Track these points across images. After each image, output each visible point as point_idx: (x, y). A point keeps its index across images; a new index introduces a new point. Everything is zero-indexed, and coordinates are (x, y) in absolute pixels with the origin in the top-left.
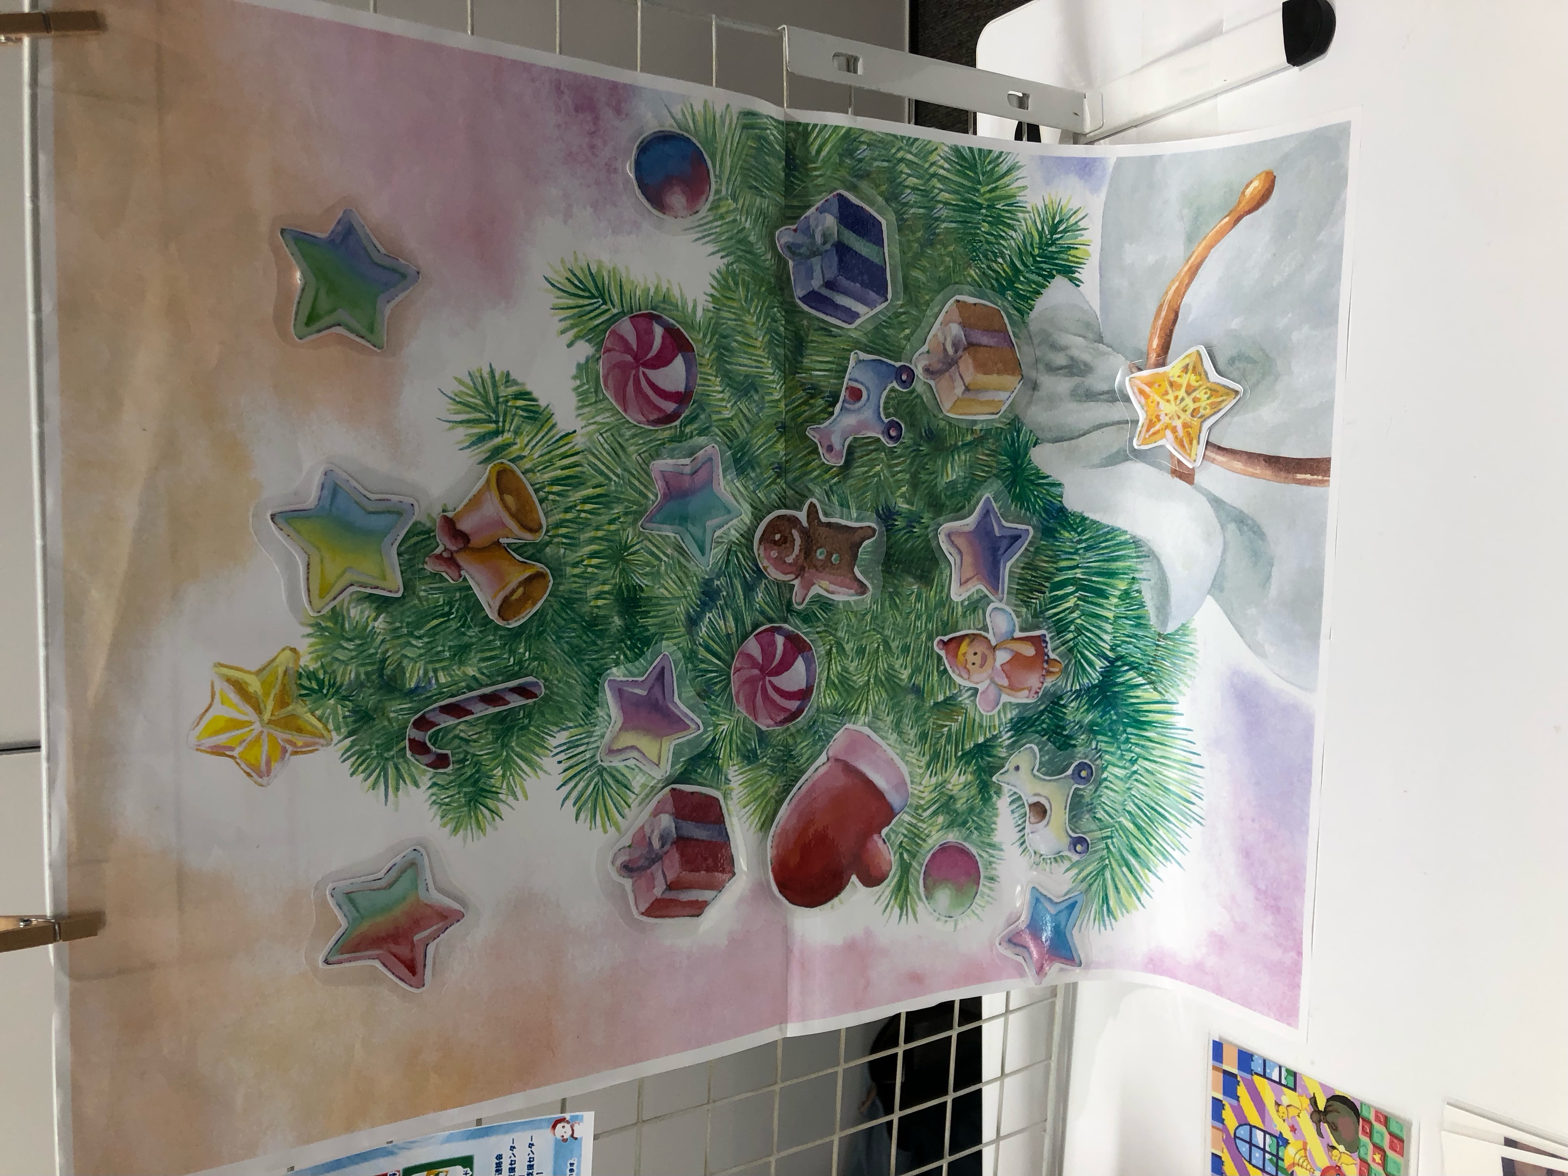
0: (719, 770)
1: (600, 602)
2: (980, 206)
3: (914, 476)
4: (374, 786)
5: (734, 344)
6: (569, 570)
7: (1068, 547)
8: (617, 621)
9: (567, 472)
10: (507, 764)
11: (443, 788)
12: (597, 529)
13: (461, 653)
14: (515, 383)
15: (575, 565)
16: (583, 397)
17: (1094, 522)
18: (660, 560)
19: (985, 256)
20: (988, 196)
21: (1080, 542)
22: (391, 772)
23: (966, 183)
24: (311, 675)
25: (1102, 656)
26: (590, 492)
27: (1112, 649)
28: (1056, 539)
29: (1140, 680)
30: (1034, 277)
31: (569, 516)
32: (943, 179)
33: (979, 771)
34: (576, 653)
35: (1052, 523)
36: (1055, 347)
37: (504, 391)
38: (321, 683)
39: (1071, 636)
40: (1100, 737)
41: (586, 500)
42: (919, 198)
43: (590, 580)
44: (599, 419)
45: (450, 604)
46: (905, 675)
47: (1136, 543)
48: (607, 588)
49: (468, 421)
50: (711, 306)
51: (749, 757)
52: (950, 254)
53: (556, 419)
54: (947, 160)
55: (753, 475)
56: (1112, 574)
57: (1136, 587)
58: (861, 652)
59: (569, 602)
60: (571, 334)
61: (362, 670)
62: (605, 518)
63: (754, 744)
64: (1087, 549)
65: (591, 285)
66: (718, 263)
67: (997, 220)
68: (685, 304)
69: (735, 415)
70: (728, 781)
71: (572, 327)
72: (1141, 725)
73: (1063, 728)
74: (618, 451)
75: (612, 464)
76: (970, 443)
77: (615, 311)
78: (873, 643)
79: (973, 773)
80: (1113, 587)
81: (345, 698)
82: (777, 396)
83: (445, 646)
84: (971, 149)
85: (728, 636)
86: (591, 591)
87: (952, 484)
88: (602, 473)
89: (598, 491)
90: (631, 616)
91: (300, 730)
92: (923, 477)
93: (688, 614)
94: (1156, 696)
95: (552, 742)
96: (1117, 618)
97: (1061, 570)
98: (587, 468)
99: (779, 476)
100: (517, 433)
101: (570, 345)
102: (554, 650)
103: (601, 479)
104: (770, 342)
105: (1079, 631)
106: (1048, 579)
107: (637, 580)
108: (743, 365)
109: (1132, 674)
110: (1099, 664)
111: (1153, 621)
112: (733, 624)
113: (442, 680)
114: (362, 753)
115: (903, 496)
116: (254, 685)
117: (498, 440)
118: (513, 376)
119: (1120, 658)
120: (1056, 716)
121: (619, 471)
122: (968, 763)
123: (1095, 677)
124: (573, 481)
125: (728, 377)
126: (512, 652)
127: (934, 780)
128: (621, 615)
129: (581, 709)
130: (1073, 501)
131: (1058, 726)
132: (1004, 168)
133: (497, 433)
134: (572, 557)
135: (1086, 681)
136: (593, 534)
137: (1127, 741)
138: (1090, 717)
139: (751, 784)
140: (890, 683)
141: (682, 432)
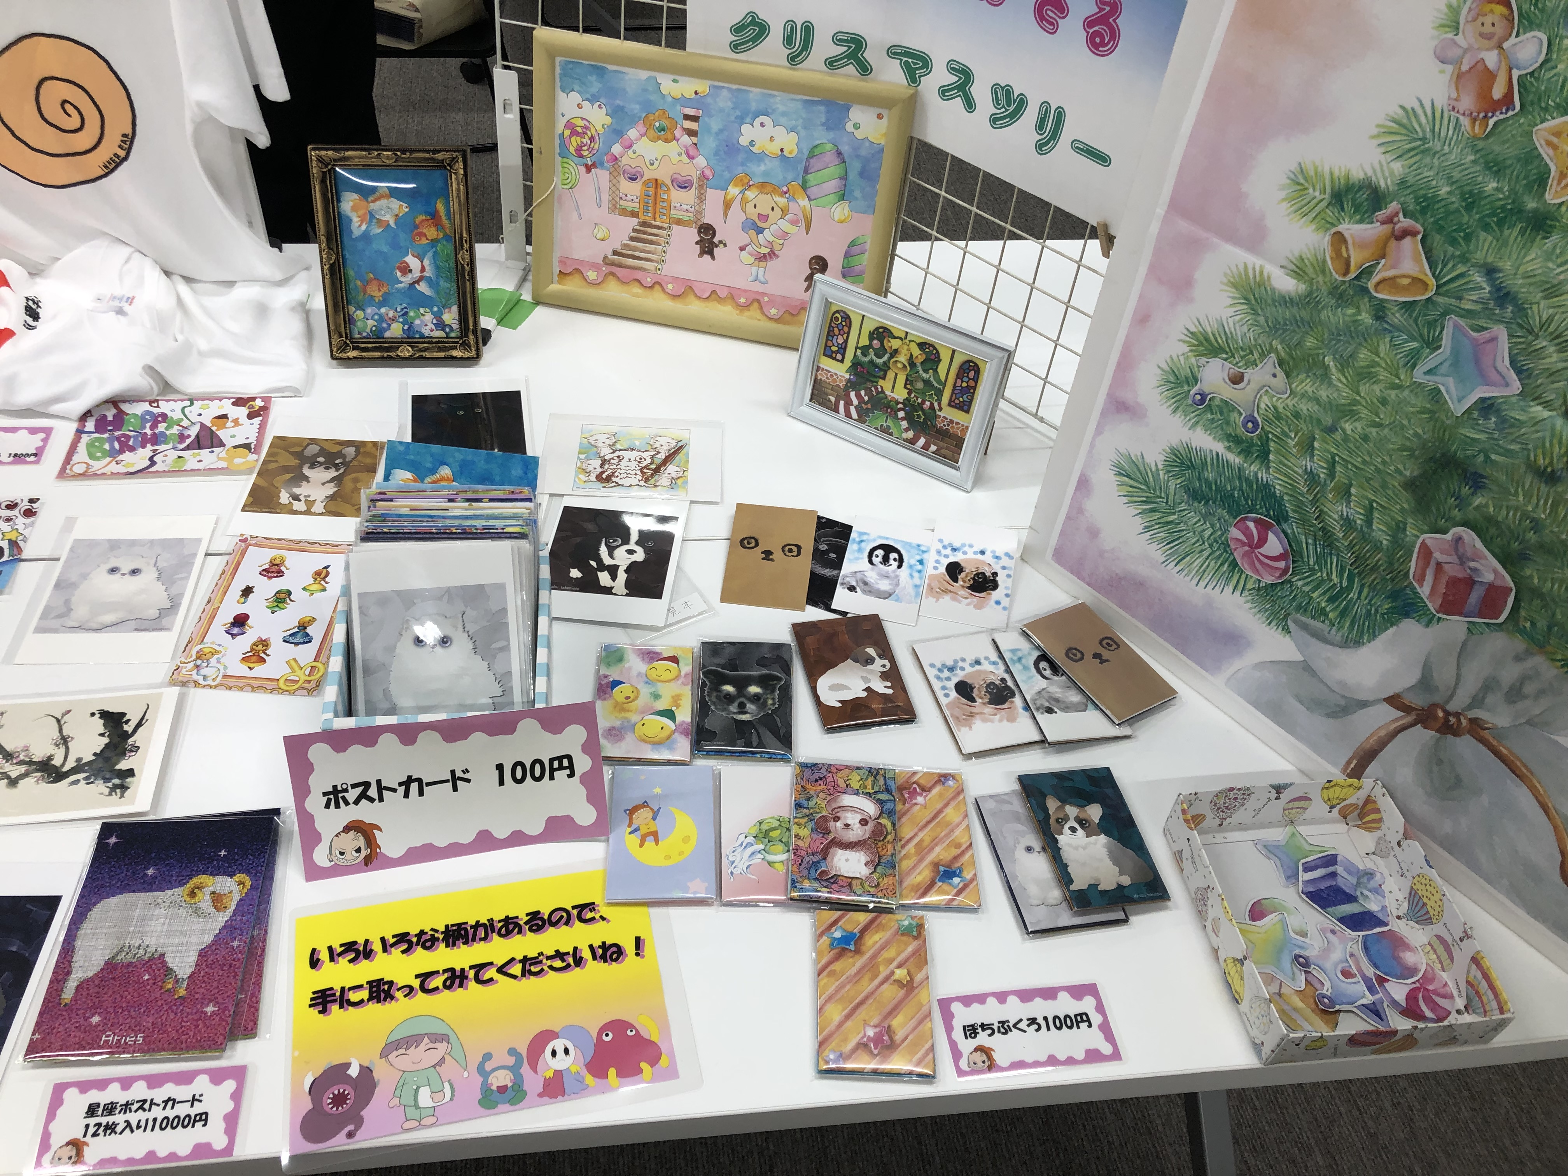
8: (1532, 205)
17: (1384, 631)
21: (1377, 611)
35: (1400, 602)
46: (1347, 427)
47: (1357, 643)
56: (1343, 615)
57: (1327, 622)
58: (1383, 402)
64: (1367, 613)
80: (1333, 610)
90: (1528, 219)
92: (1493, 531)
105: (1312, 570)
106: (1359, 574)
111: (1300, 616)
129: (1478, 142)
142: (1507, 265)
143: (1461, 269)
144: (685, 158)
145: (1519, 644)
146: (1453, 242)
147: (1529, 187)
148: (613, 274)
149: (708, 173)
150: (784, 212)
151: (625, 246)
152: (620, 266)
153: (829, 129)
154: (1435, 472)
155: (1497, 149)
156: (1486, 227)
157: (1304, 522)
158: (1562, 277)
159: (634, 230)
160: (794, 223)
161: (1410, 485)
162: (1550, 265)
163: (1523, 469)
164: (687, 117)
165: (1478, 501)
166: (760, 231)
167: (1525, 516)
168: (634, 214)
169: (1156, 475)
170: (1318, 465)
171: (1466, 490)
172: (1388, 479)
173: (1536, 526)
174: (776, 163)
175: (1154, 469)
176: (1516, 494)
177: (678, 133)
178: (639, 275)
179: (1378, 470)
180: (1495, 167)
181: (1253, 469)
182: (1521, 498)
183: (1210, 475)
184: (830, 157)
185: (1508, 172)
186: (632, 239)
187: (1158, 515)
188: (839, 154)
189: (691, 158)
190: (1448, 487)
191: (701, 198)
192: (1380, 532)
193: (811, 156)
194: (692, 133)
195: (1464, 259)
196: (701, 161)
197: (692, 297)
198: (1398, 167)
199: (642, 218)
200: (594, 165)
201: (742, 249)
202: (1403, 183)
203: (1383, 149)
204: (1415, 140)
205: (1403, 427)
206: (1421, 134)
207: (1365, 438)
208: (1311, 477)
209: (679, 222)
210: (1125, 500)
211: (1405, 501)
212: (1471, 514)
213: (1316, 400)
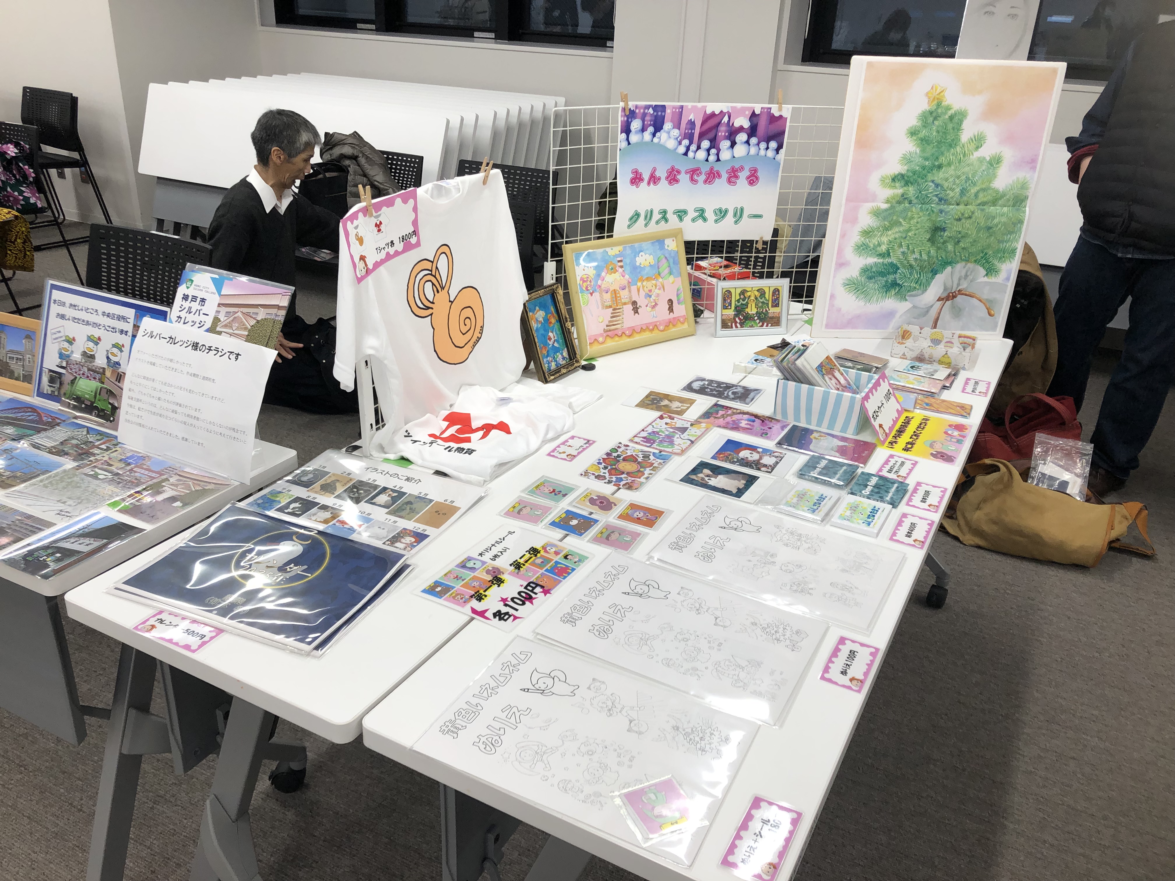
0: (902, 187)
1: (941, 160)
3: (951, 237)
4: (919, 114)
5: (985, 193)
6: (948, 154)
7: (928, 275)
8: (937, 164)
9: (966, 154)
10: (916, 140)
11: (915, 127)
13: (938, 132)
16: (979, 158)
17: (932, 281)
18: (947, 174)
19: (993, 256)
20: (1006, 256)
21: (929, 278)
22: (921, 118)
23: (1010, 251)
24: (941, 104)
25: (903, 283)
26: (962, 159)
27: (904, 285)
28: (930, 273)
29: (896, 291)
30: (986, 266)
31: (958, 154)
32: (1011, 245)
33: (884, 253)
34: (933, 155)
35: (934, 272)
36: (972, 271)
37: (982, 142)
38: (939, 106)
39: (908, 276)
40: (885, 283)
41: (960, 158)
42: (1008, 239)
43: (946, 158)
44: (975, 161)
45: (947, 130)
46: (910, 234)
47: (926, 290)
48: (943, 162)
49: (978, 135)
50: (993, 187)
51: (903, 195)
52: (995, 247)
53: (976, 152)
55: (959, 197)
56: (920, 285)
57: (917, 290)
58: (917, 223)
59: (942, 154)
60: (991, 156)
61: (939, 113)
62: (956, 161)
63: (905, 196)
64: (926, 280)
65: (1000, 160)
66: (1000, 190)
67: (1000, 258)
68: (994, 181)
69: (971, 193)
70: (900, 189)
71: (993, 156)
72: (887, 292)
74: (968, 165)
75: (966, 164)
76: (955, 251)
77: (994, 166)
78: (919, 226)
80: (917, 285)
81: (935, 110)
82: (973, 204)
83: (940, 129)
84: (1016, 252)
85: (928, 190)
86: (943, 158)
87: (947, 247)
88: (965, 161)
89: (961, 161)
90: (937, 167)
91: (932, 102)
92: (951, 240)
93: (934, 180)
94: (893, 295)
95: (917, 149)
96: (910, 286)
97: (923, 273)
98: (966, 158)
99: (957, 204)
100: (975, 144)
101: (989, 155)
102: (934, 150)
103: (963, 161)
104: (984, 202)
105: (909, 278)
106: (922, 271)
107: (943, 169)
108: (981, 194)
110: (901, 283)
111: (910, 294)
112: (931, 191)
113: (934, 128)
114: (925, 112)
115: (948, 234)
116: (942, 94)
117: (974, 140)
118: (985, 144)
119: (901, 287)
120: (892, 273)
121: (964, 165)
122: (887, 251)
123: (898, 282)
124: (964, 155)
125: (979, 191)
126: (935, 142)
127: (886, 241)
129: (922, 155)
130: (938, 276)
131: (889, 274)
132: (1011, 260)
134: (950, 155)
135: (898, 280)
136: (954, 159)
138: (890, 281)
139: (897, 194)
140: (909, 230)
141: (970, 180)
142: (936, 178)
143: (926, 184)
144: (622, 278)
145: (963, 263)
146: (923, 179)
147: (935, 160)
148: (608, 336)
149: (630, 280)
150: (656, 286)
151: (610, 322)
152: (610, 331)
153: (661, 250)
154: (934, 233)
155: (926, 155)
156: (929, 172)
157: (904, 267)
158: (948, 176)
159: (612, 313)
160: (659, 289)
161: (929, 240)
162: (945, 174)
163: (953, 220)
164: (619, 261)
165: (945, 234)
166: (650, 296)
167: (957, 232)
168: (610, 307)
170: (904, 249)
171: (942, 233)
172: (923, 242)
173: (960, 233)
174: (649, 268)
175: (856, 278)
176: (953, 228)
177: (617, 268)
178: (616, 332)
179: (920, 241)
180: (926, 159)
181: (887, 260)
182: (955, 228)
183: (874, 270)
184: (664, 260)
185: (930, 159)
186: (612, 317)
187: (860, 291)
188: (666, 258)
189: (623, 276)
190: (938, 235)
191: (630, 291)
192: (925, 257)
193: (658, 262)
194: (622, 267)
195: (926, 181)
196: (627, 277)
197: (635, 334)
198: (906, 167)
199: (614, 307)
200: (593, 292)
201: (647, 306)
202: (908, 170)
203: (901, 165)
204: (907, 160)
205: (924, 226)
206: (909, 158)
207: (915, 235)
208: (903, 253)
209: (625, 304)
210: (849, 293)
211: (929, 244)
212: (945, 238)
213: (900, 232)
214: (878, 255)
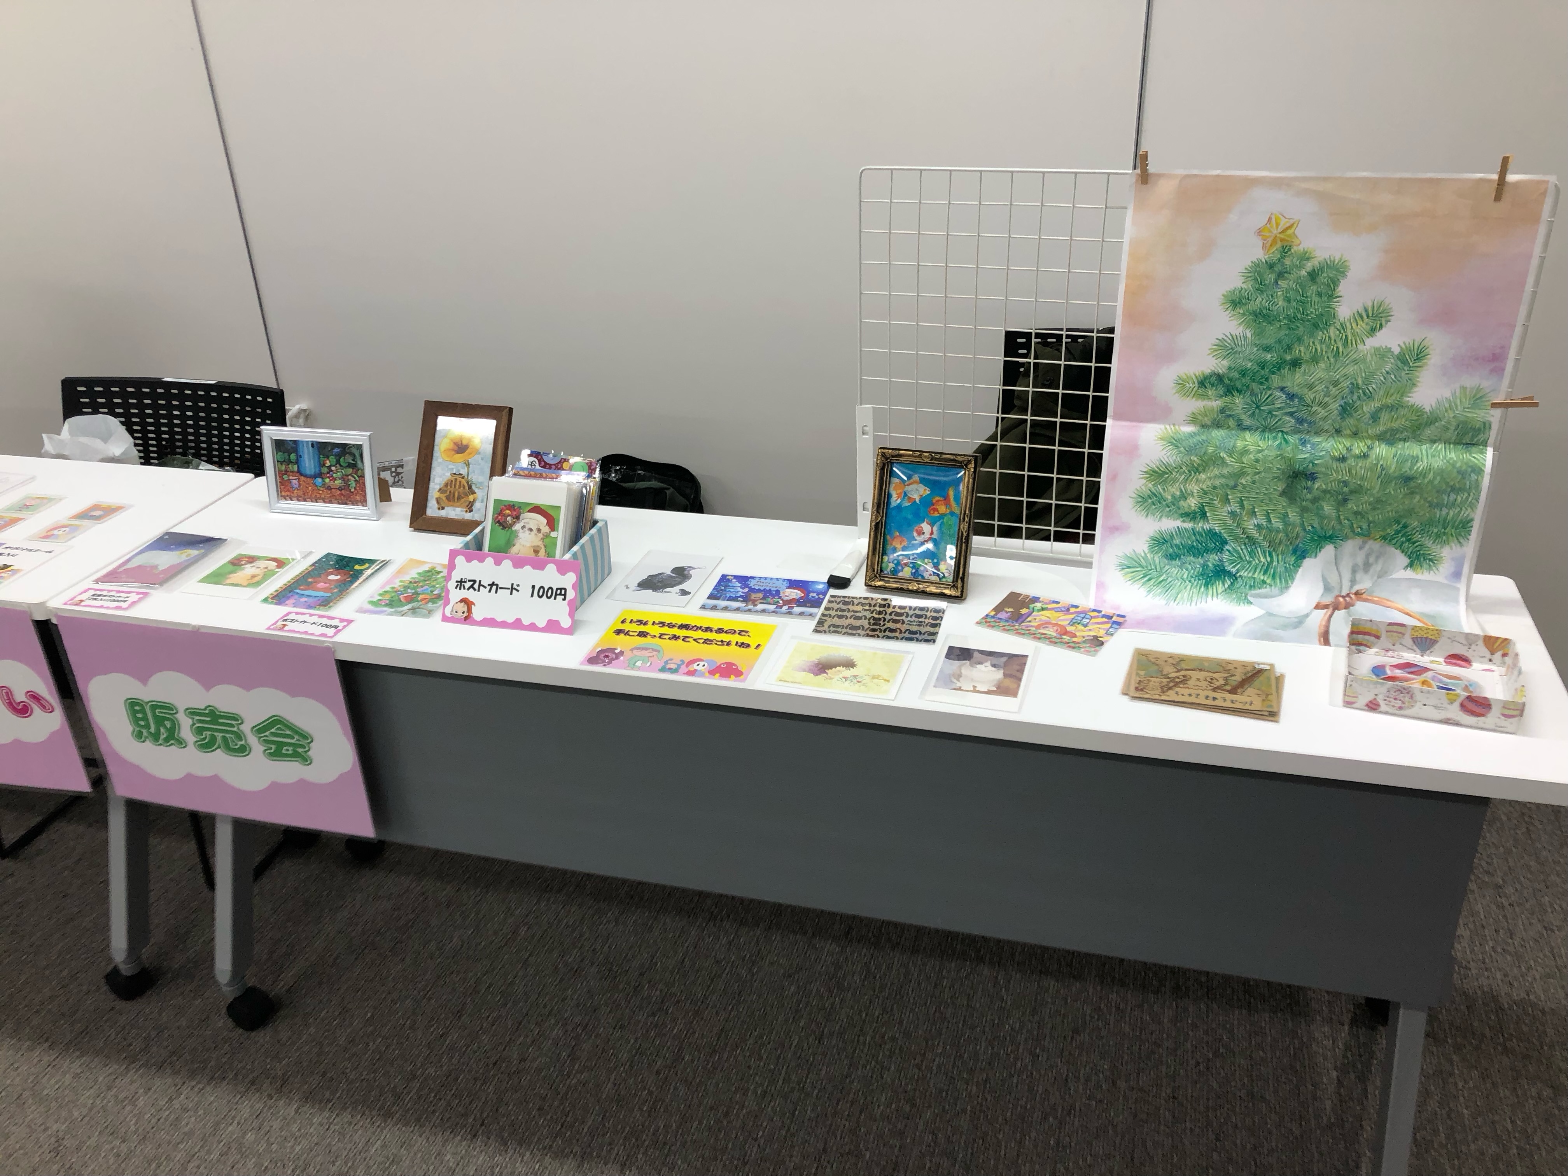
0: (1221, 397)
1: (1297, 351)
2: (1445, 529)
3: (1329, 492)
4: (1246, 269)
5: (1393, 413)
6: (1312, 340)
7: (1288, 559)
8: (1288, 358)
9: (1349, 341)
10: (1244, 314)
11: (1240, 292)
12: (1326, 352)
13: (1288, 300)
14: (1386, 324)
15: (1313, 343)
16: (1377, 349)
17: (1297, 571)
18: (1310, 376)
19: (1422, 530)
20: (1450, 533)
21: (1289, 565)
22: (1250, 275)
23: (1457, 523)
24: (1289, 250)
25: (1238, 571)
26: (1341, 350)
27: (1240, 576)
28: (1292, 554)
29: (1226, 586)
30: (1410, 551)
31: (1332, 341)
32: (1459, 512)
33: (1195, 513)
34: (1280, 341)
35: (1299, 553)
36: (1378, 558)
37: (1383, 319)
38: (1286, 253)
39: (1248, 559)
40: (1201, 569)
41: (1338, 348)
42: (1451, 501)
43: (1307, 348)
44: (1369, 355)
45: (1307, 297)
46: (1243, 481)
47: (1287, 588)
48: (1302, 354)
49: (1374, 307)
50: (1410, 404)
51: (1222, 411)
52: (1425, 514)
53: (1371, 338)
54: (1468, 515)
55: (1339, 418)
56: (1274, 577)
57: (1268, 586)
58: (1257, 461)
59: (1299, 340)
60: (1403, 346)
61: (1288, 266)
62: (1329, 355)
63: (1228, 413)
64: (1286, 567)
65: (1422, 355)
66: (1427, 409)
67: (1438, 536)
68: (1412, 393)
69: (1364, 412)
70: (1216, 400)
71: (1406, 347)
72: (1206, 585)
73: (1207, 553)
74: (1355, 362)
75: (1350, 359)
76: (1339, 517)
77: (1411, 364)
78: (1260, 467)
79: (1194, 510)
80: (1268, 577)
81: (1279, 260)
82: (1370, 431)
83: (1291, 294)
84: (1472, 527)
85: (1274, 404)
86: (1302, 348)
87: (1322, 509)
88: (1347, 355)
89: (1341, 353)
90: (1290, 364)
91: (1271, 245)
92: (1328, 496)
93: (1285, 387)
94: (1219, 592)
95: (1248, 331)
96: (1254, 578)
97: (1278, 555)
98: (1350, 349)
99: (1336, 430)
100: (1367, 324)
101: (1399, 345)
102: (1283, 333)
103: (1345, 354)
104: (1393, 430)
105: (1249, 562)
106: (1274, 550)
107: (1303, 367)
108: (1384, 416)
109: (1229, 583)
110: (1234, 570)
111: (1253, 592)
112: (1279, 406)
113: (1279, 293)
114: (1259, 265)
115: (1321, 485)
116: (1290, 232)
117: (1365, 317)
118: (1389, 323)
119: (1236, 578)
120: (1213, 550)
121: (1347, 362)
122: (1199, 508)
123: (1228, 568)
124: (1346, 343)
125: (1380, 409)
126: (1284, 318)
127: (1195, 491)
128: (1290, 360)
129: (1258, 342)
130: (1308, 562)
131: (1208, 551)
132: (1462, 541)
133: (1368, 316)
134: (1316, 343)
135: (1227, 564)
136: (1324, 350)
137: (1199, 580)
138: (1211, 565)
139: (1212, 410)
140: (1241, 474)
141: (1360, 389)
142: (1289, 384)
143: (1269, 392)
145: (1358, 541)
146: (1262, 383)
147: (1285, 351)
154: (1293, 482)
155: (1265, 342)
156: (1274, 373)
157: (1236, 539)
158: (1313, 380)
161: (1283, 494)
162: (1306, 377)
163: (1331, 461)
165: (1316, 486)
167: (1339, 481)
169: (1145, 558)
170: (1234, 507)
171: (1309, 483)
172: (1272, 496)
173: (1346, 483)
175: (1143, 555)
176: (1332, 474)
179: (1265, 494)
180: (1267, 349)
181: (1201, 526)
182: (1334, 474)
183: (1177, 541)
185: (1274, 349)
187: (1153, 581)
190: (1301, 486)
192: (1277, 523)
195: (1269, 388)
198: (1225, 363)
202: (1230, 368)
203: (1215, 358)
204: (1228, 350)
205: (1270, 468)
206: (1230, 347)
207: (1254, 482)
208: (1233, 514)
210: (1130, 582)
211: (1284, 501)
212: (1316, 493)
213: (1223, 476)
214: (1182, 515)
